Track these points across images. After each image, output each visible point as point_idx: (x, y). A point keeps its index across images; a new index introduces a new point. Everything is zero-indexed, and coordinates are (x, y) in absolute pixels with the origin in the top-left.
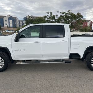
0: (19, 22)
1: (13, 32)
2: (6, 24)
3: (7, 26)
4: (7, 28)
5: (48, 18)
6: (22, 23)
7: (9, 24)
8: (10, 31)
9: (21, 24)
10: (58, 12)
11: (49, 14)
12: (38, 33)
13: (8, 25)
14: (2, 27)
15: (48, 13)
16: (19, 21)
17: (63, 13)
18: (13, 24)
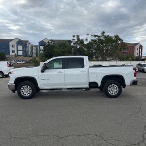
0: (32, 48)
1: (23, 62)
2: (13, 52)
3: (14, 54)
4: (14, 57)
5: (74, 44)
6: (37, 48)
7: (18, 51)
8: (20, 61)
9: (34, 51)
10: (88, 35)
12: (60, 64)
13: (16, 52)
14: (7, 56)
16: (32, 46)
17: (95, 36)
18: (24, 51)
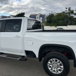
11: (67, 10)
15: (66, 8)
18: (43, 20)
